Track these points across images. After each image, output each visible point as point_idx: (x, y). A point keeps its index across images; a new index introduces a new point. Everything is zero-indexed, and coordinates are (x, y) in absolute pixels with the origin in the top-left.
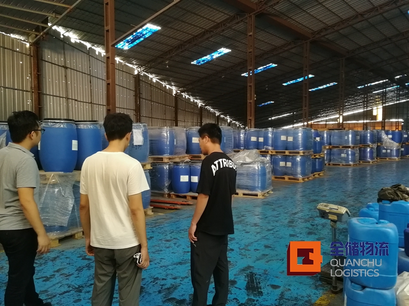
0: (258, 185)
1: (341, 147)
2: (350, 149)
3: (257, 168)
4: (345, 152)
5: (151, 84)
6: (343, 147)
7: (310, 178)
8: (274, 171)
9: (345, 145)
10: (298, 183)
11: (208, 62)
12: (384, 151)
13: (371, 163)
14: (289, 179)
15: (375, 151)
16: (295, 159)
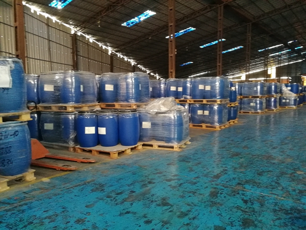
0: (174, 136)
1: (250, 97)
2: (258, 99)
3: (173, 118)
4: (254, 101)
5: (87, 43)
6: (252, 97)
7: (226, 126)
8: (192, 119)
9: (254, 95)
10: (215, 131)
11: (137, 24)
12: (284, 101)
13: (275, 111)
14: (207, 127)
15: (278, 100)
16: (212, 108)
